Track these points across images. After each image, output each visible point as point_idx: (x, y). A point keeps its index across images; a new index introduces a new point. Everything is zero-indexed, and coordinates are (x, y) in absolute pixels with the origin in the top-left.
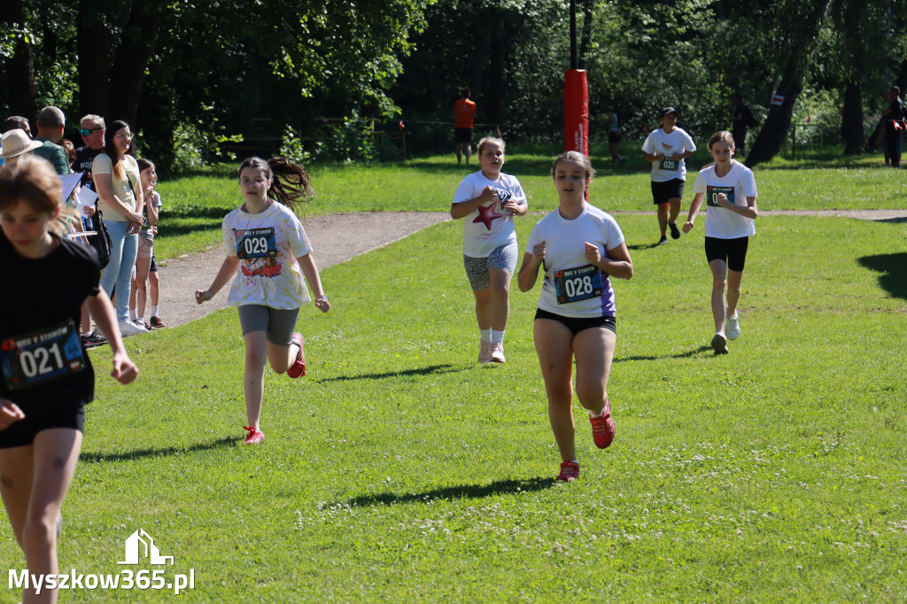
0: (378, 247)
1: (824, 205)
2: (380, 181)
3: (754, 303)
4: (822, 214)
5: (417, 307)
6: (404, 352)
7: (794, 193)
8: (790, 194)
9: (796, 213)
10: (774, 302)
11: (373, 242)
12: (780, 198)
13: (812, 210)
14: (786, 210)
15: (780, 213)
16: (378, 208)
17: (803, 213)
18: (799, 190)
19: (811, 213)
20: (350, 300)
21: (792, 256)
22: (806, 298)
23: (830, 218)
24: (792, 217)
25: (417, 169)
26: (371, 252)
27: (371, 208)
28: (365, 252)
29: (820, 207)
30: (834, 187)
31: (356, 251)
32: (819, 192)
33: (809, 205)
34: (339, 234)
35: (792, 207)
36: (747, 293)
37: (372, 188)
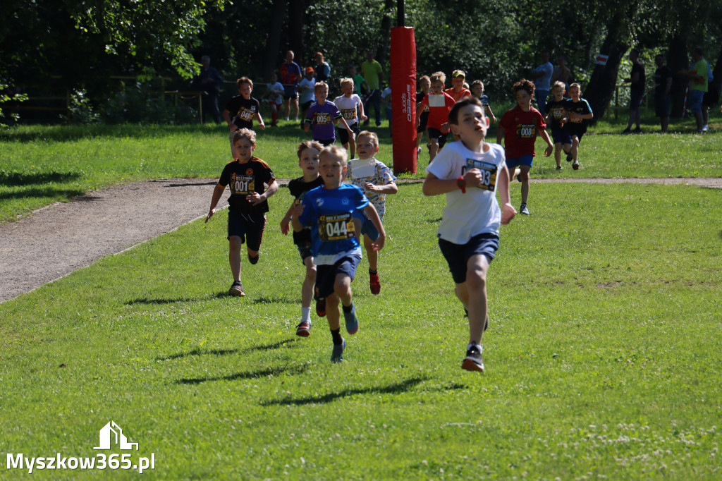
0: (201, 217)
1: (668, 173)
2: (185, 147)
3: (619, 277)
4: (668, 182)
5: (260, 281)
6: (263, 328)
7: (631, 160)
8: (628, 160)
9: (640, 181)
10: (640, 277)
11: (195, 211)
12: (617, 165)
13: (656, 178)
14: (628, 178)
15: (621, 181)
16: (191, 175)
17: (646, 181)
18: (637, 156)
19: (657, 181)
20: (187, 273)
21: (649, 227)
22: (672, 272)
23: (678, 187)
24: (638, 185)
25: (219, 133)
26: (197, 222)
27: (185, 174)
28: (190, 222)
29: (664, 175)
30: (674, 153)
31: (180, 220)
32: (659, 158)
33: (651, 172)
34: (156, 202)
35: (634, 174)
36: (609, 266)
37: (177, 153)
